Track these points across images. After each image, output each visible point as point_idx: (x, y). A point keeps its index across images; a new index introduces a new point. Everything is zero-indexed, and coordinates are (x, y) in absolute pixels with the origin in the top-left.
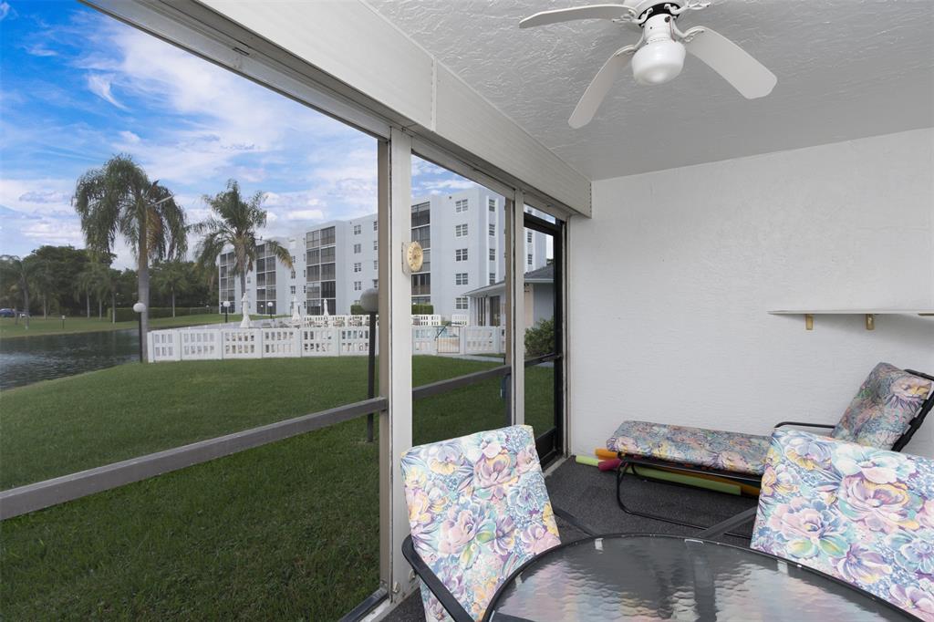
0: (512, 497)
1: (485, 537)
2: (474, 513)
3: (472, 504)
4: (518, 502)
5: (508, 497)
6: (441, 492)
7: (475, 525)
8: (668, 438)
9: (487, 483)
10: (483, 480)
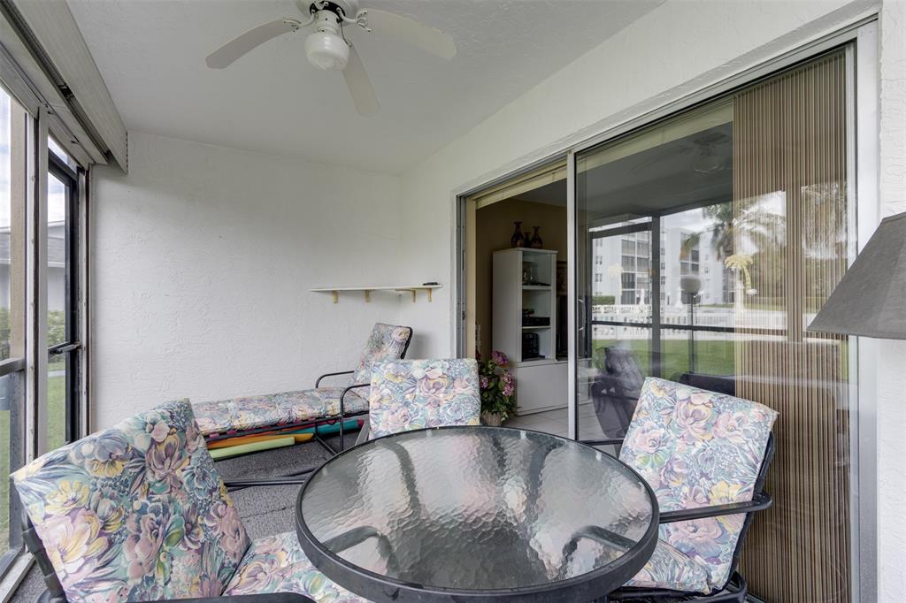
0: (188, 482)
1: (175, 538)
2: (157, 515)
3: (150, 505)
4: (196, 485)
5: (185, 484)
6: (112, 502)
7: (161, 529)
8: (240, 409)
9: (163, 473)
10: (156, 471)
